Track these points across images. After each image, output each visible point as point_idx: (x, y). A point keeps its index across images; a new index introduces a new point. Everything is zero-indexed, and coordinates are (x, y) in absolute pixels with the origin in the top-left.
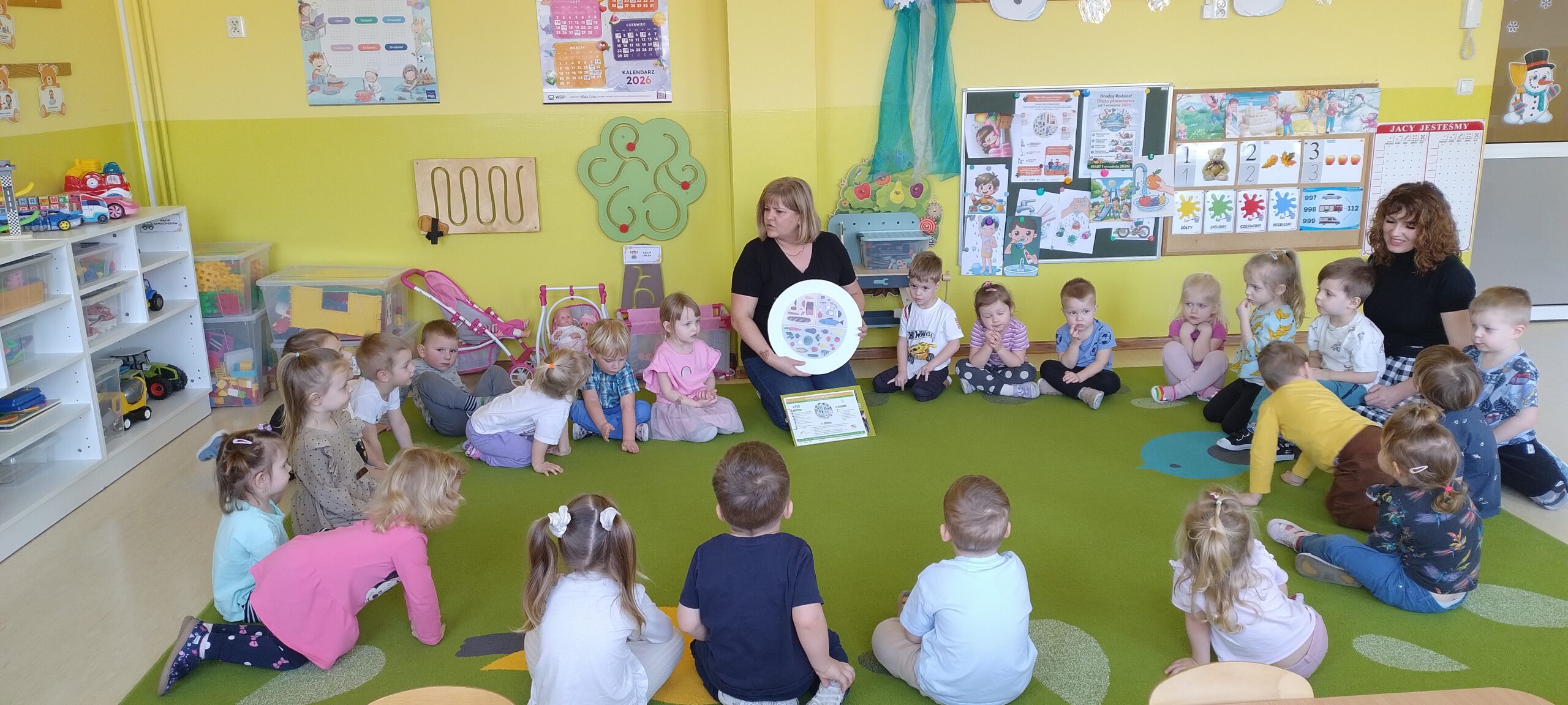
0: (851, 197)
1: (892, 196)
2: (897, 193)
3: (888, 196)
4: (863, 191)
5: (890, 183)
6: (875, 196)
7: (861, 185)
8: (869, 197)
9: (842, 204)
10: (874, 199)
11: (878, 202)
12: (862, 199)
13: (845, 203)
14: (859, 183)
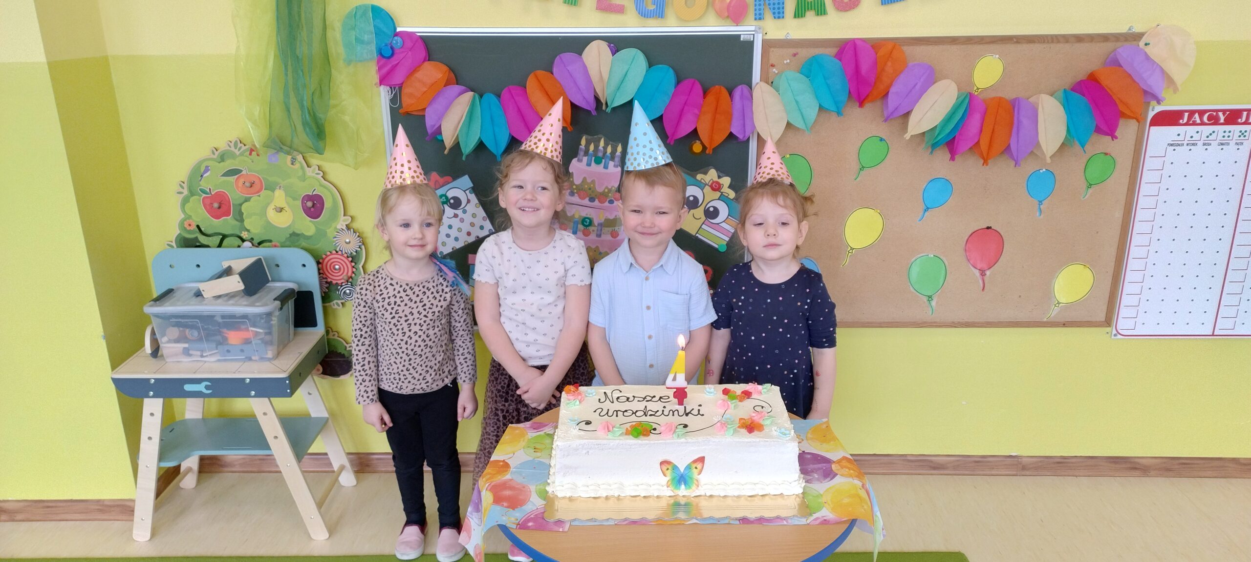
0: (201, 216)
1: (271, 214)
2: (279, 210)
4: (218, 205)
5: (264, 193)
6: (241, 214)
7: (213, 193)
8: (230, 215)
9: (185, 226)
10: (239, 218)
11: (247, 224)
12: (217, 217)
13: (190, 225)
14: (208, 190)
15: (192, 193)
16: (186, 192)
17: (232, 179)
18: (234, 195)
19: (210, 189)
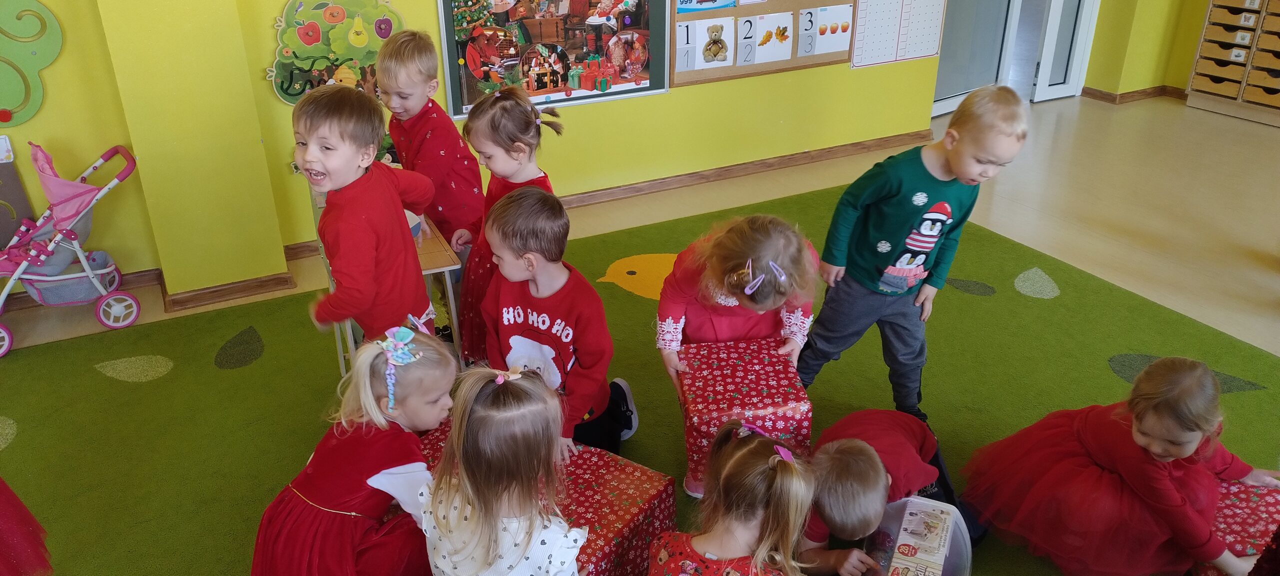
0: (295, 43)
1: (352, 37)
2: (358, 34)
3: (345, 38)
4: (311, 33)
5: (346, 20)
6: (328, 39)
7: (306, 24)
8: (319, 41)
9: (283, 53)
10: (327, 43)
11: (333, 47)
12: (309, 44)
13: (287, 52)
14: (302, 22)
15: (289, 25)
16: (283, 25)
17: (321, 11)
18: (323, 25)
19: (303, 21)
